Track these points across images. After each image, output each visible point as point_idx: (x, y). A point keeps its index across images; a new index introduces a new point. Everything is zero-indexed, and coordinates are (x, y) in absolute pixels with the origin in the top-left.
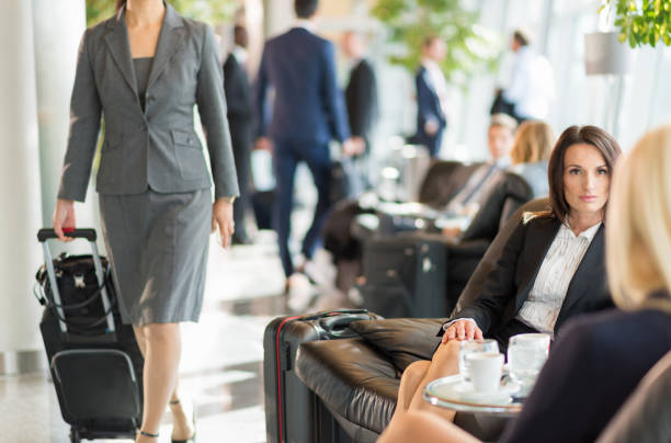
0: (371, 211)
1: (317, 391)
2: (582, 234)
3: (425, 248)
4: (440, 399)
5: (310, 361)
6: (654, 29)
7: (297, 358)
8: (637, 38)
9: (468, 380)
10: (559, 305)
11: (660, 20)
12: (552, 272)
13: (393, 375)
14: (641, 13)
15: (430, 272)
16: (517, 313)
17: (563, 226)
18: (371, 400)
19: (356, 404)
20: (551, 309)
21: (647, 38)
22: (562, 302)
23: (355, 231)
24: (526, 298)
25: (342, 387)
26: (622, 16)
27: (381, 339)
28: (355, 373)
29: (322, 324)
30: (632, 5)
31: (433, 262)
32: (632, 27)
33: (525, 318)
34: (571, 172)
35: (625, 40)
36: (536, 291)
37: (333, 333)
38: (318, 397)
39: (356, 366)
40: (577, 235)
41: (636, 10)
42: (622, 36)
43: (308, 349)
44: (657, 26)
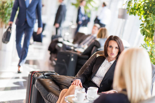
0: (61, 43)
1: (39, 91)
2: (110, 62)
3: (72, 55)
4: (69, 101)
5: (39, 83)
6: (136, 12)
7: (36, 82)
8: (131, 13)
9: (76, 97)
10: (102, 79)
11: (137, 10)
12: (102, 70)
13: (59, 90)
14: (133, 7)
15: (73, 61)
16: (92, 79)
17: (106, 60)
18: (52, 95)
19: (49, 96)
20: (100, 79)
21: (134, 13)
22: (103, 78)
23: (57, 47)
24: (94, 76)
25: (46, 91)
26: (128, 7)
27: (57, 80)
28: (50, 88)
29: (43, 74)
30: (131, 5)
31: (74, 59)
32: (130, 10)
33: (93, 81)
34: (109, 47)
35: (128, 13)
36: (97, 74)
37: (46, 77)
38: (40, 93)
39: (50, 86)
40: (109, 62)
41: (132, 6)
42: (128, 12)
43: (39, 80)
44: (136, 11)
